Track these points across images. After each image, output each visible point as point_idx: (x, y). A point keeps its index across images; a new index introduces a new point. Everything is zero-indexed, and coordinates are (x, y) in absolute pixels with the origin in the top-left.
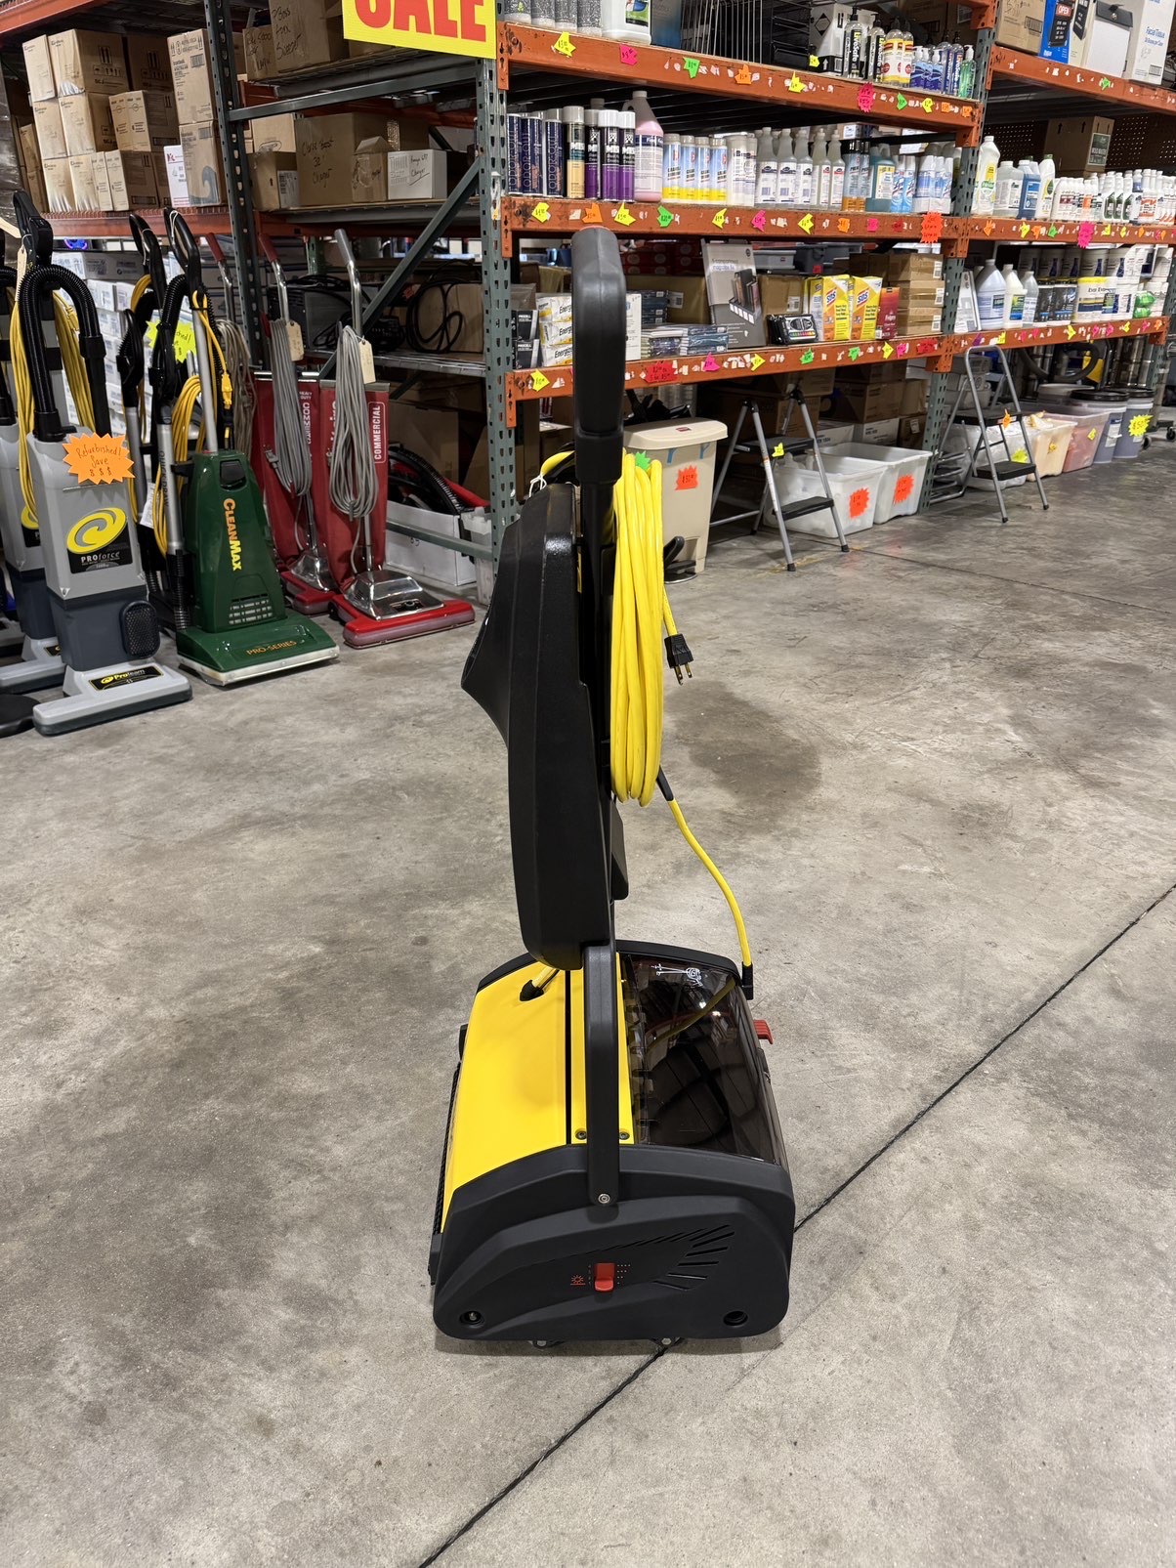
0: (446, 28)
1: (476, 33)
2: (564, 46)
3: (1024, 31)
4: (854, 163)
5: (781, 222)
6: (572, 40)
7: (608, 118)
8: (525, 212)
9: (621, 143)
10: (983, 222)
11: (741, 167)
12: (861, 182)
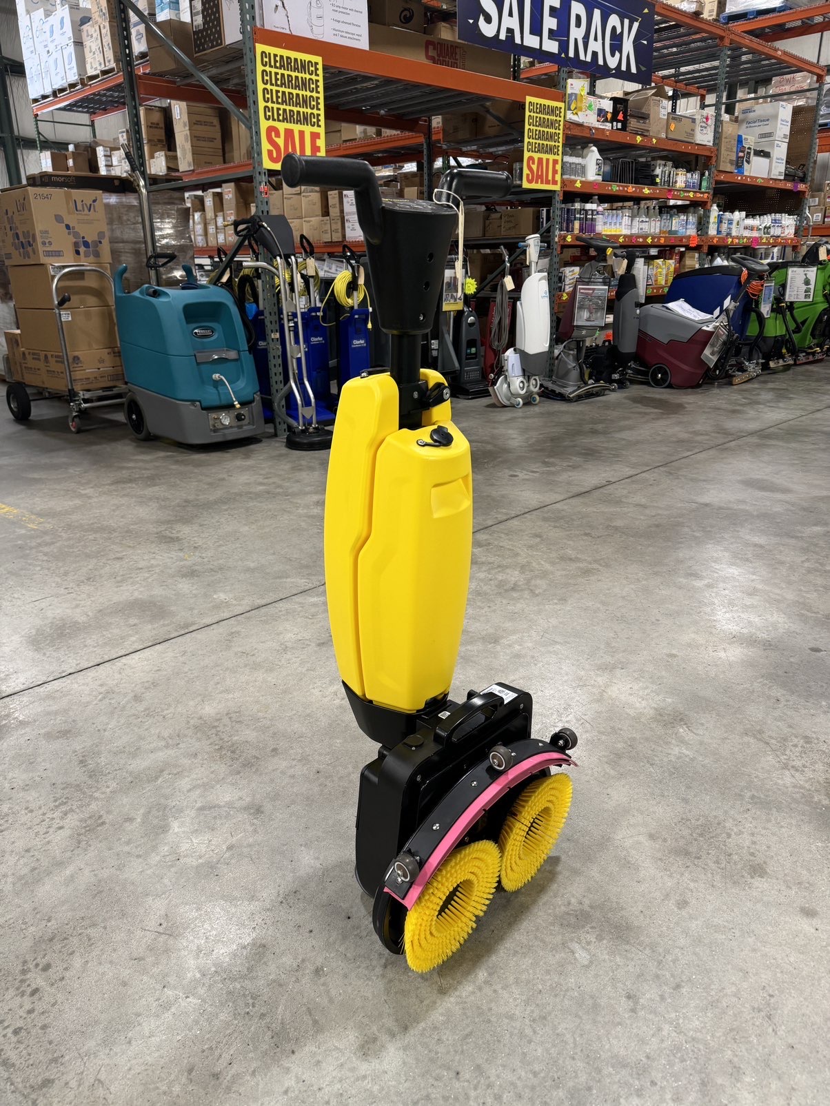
0: (548, 182)
1: (555, 183)
2: (578, 185)
3: (729, 165)
4: (665, 217)
5: (641, 240)
6: (581, 182)
7: (589, 206)
8: (564, 238)
9: (592, 215)
10: (713, 238)
11: (626, 220)
12: (667, 224)
